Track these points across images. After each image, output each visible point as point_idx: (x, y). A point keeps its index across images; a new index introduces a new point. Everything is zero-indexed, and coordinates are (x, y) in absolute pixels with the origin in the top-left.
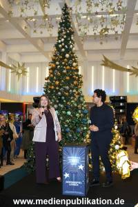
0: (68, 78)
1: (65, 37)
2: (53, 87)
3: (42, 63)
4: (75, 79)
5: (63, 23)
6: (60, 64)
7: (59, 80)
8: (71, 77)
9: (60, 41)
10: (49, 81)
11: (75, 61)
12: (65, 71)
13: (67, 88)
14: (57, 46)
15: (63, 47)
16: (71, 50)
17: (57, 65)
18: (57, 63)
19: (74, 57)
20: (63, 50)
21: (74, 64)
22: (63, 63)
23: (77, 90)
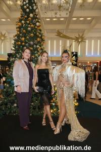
0: (32, 35)
2: (19, 43)
4: (38, 37)
7: (25, 37)
8: (35, 35)
9: (25, 3)
10: (16, 38)
11: (38, 22)
12: (29, 29)
13: (32, 43)
15: (28, 8)
16: (35, 11)
17: (22, 24)
18: (23, 22)
20: (28, 10)
21: (38, 24)
22: (28, 22)
23: (40, 46)
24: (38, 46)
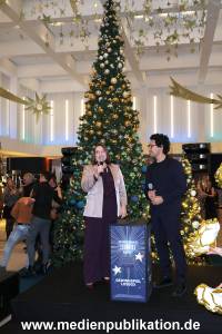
0: (115, 116)
1: (109, 50)
2: (92, 132)
3: (74, 93)
4: (126, 119)
5: (106, 28)
6: (103, 95)
7: (102, 121)
8: (121, 115)
9: (101, 58)
11: (127, 89)
12: (110, 106)
13: (115, 131)
14: (97, 65)
15: (107, 67)
16: (120, 70)
17: (98, 97)
18: (98, 93)
19: (124, 82)
20: (107, 71)
21: (125, 94)
22: (108, 93)
23: (130, 135)
24: (126, 136)
